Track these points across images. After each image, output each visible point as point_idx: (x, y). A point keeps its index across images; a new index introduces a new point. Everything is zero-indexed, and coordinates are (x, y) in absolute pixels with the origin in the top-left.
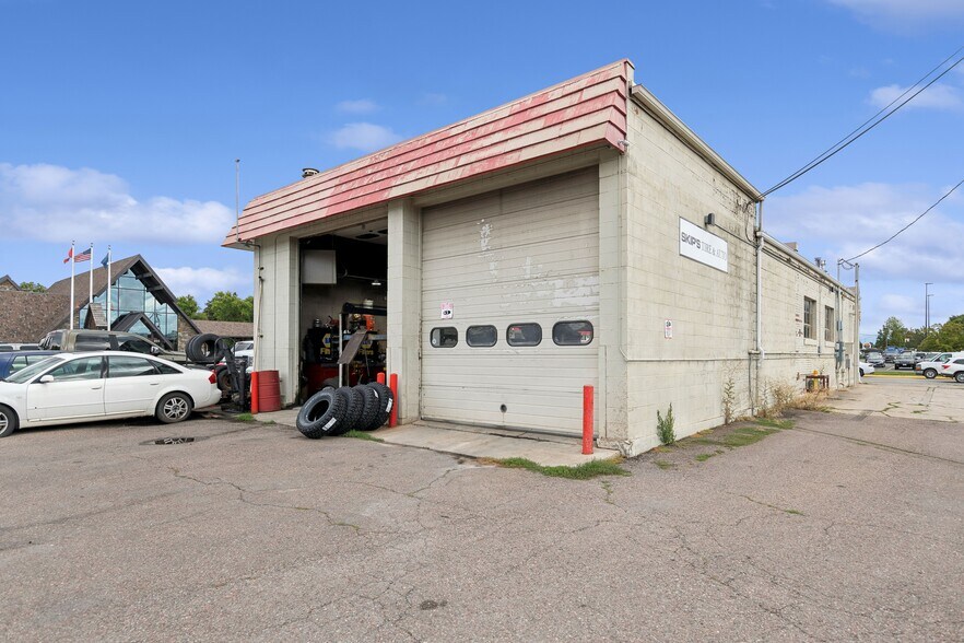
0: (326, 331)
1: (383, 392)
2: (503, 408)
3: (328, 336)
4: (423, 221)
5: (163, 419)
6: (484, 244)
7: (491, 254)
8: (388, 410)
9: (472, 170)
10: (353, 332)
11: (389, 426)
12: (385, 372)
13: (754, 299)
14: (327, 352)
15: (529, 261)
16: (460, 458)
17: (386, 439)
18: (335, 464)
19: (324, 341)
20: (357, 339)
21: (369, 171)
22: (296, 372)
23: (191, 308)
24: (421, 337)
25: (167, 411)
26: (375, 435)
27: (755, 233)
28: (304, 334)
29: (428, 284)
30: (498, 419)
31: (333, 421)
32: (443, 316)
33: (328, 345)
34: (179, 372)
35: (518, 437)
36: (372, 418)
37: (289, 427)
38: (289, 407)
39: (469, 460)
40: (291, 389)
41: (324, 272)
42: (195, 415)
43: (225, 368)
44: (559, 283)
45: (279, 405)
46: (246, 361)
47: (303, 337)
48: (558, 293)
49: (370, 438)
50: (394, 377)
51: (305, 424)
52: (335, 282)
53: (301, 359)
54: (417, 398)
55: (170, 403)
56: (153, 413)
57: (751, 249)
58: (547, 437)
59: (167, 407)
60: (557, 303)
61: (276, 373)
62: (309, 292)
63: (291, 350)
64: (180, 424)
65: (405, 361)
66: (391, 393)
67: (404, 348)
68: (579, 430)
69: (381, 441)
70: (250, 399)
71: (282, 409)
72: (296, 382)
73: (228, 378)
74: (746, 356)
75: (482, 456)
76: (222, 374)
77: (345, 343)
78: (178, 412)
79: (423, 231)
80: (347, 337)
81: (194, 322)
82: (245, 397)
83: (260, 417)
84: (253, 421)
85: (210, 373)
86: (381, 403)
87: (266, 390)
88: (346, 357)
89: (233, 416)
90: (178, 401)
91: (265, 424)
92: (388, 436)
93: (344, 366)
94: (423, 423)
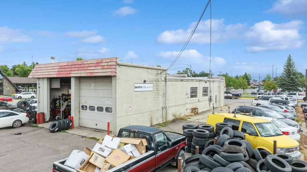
0: (58, 99)
1: (69, 121)
2: (96, 125)
3: (58, 101)
4: (80, 80)
5: (14, 127)
6: (92, 88)
7: (94, 90)
8: (70, 125)
9: (88, 75)
10: (64, 102)
11: (71, 128)
12: (71, 116)
13: (165, 94)
14: (58, 105)
15: (101, 93)
16: (83, 137)
17: (69, 132)
18: (56, 139)
19: (57, 102)
20: (65, 104)
21: (67, 67)
22: (49, 112)
23: (6, 70)
24: (79, 107)
25: (15, 125)
26: (67, 131)
27: (165, 78)
28: (52, 100)
29: (81, 95)
30: (95, 127)
31: (57, 129)
32: (84, 103)
33: (58, 103)
34: (18, 115)
35: (98, 132)
36: (67, 127)
37: (47, 129)
38: (47, 122)
39: (84, 138)
40: (47, 117)
41: (57, 85)
42: (23, 125)
43: (29, 110)
44: (107, 99)
45: (44, 121)
46: (34, 107)
47: (51, 101)
48: (106, 101)
49: (66, 132)
50: (73, 117)
51: (51, 129)
52: (60, 87)
53: (50, 107)
54: (78, 121)
55: (16, 123)
56: (12, 126)
57: (164, 82)
58: (103, 131)
59: (15, 124)
60: (106, 103)
61: (44, 113)
62: (52, 90)
63: (48, 107)
64: (19, 128)
65: (75, 113)
66: (71, 121)
67: (75, 110)
68: (107, 130)
69: (68, 133)
70: (37, 120)
71: (45, 122)
72: (49, 115)
73: (30, 113)
74: (161, 108)
75: (87, 136)
76: (28, 112)
77: (62, 104)
78: (18, 125)
79: (80, 82)
80: (63, 103)
81: (9, 78)
82: (35, 119)
83: (40, 125)
84: (38, 127)
85: (26, 114)
86: (69, 124)
87: (41, 118)
88: (62, 109)
89: (32, 125)
90: (18, 122)
91: (41, 128)
92: (70, 131)
93: (62, 111)
94: (80, 127)
